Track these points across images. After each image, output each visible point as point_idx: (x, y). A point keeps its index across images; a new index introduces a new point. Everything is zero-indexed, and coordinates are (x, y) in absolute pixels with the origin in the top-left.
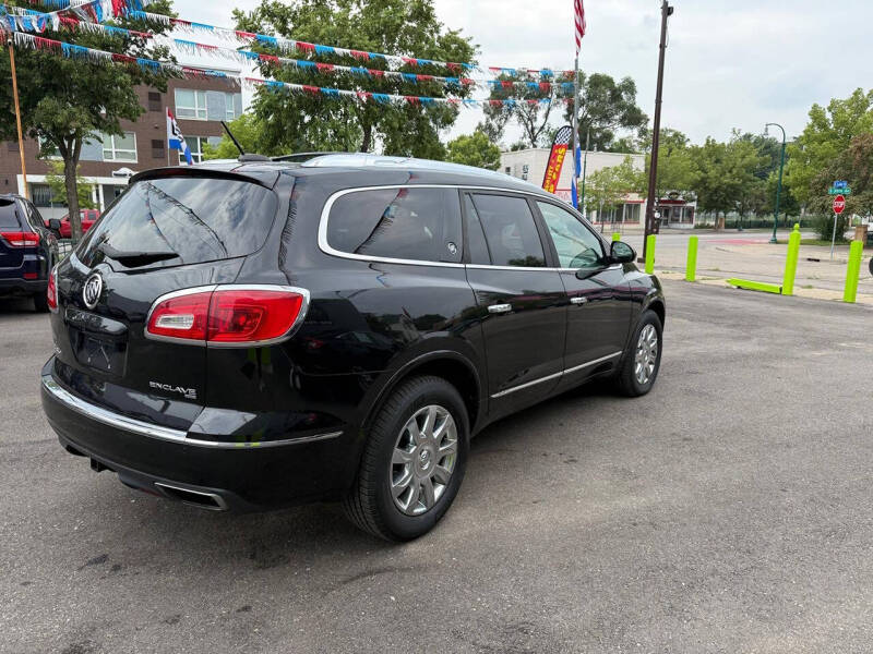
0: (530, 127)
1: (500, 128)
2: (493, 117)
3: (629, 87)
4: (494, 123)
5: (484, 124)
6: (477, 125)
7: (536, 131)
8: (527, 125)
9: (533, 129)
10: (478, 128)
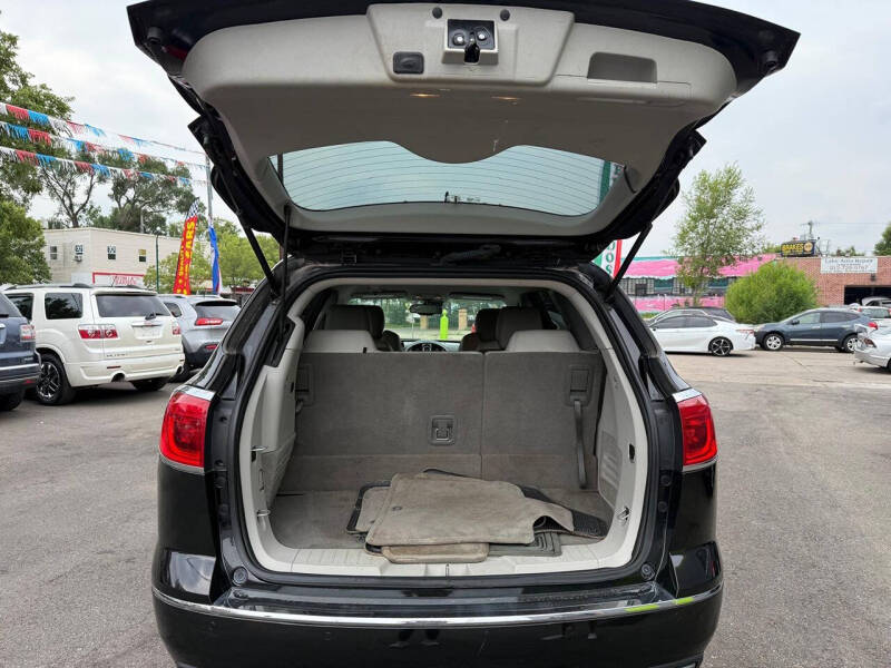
0: (67, 202)
3: (183, 172)
7: (76, 209)
8: (63, 201)
9: (71, 205)
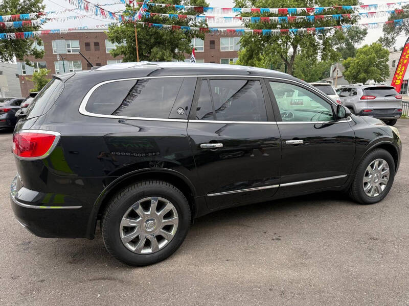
1: (393, 39)
2: (388, 34)
4: (390, 37)
5: (383, 38)
6: (379, 38)
10: (379, 40)
